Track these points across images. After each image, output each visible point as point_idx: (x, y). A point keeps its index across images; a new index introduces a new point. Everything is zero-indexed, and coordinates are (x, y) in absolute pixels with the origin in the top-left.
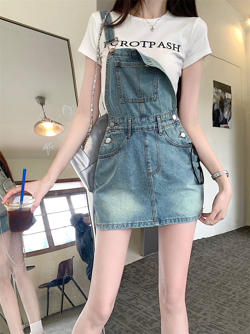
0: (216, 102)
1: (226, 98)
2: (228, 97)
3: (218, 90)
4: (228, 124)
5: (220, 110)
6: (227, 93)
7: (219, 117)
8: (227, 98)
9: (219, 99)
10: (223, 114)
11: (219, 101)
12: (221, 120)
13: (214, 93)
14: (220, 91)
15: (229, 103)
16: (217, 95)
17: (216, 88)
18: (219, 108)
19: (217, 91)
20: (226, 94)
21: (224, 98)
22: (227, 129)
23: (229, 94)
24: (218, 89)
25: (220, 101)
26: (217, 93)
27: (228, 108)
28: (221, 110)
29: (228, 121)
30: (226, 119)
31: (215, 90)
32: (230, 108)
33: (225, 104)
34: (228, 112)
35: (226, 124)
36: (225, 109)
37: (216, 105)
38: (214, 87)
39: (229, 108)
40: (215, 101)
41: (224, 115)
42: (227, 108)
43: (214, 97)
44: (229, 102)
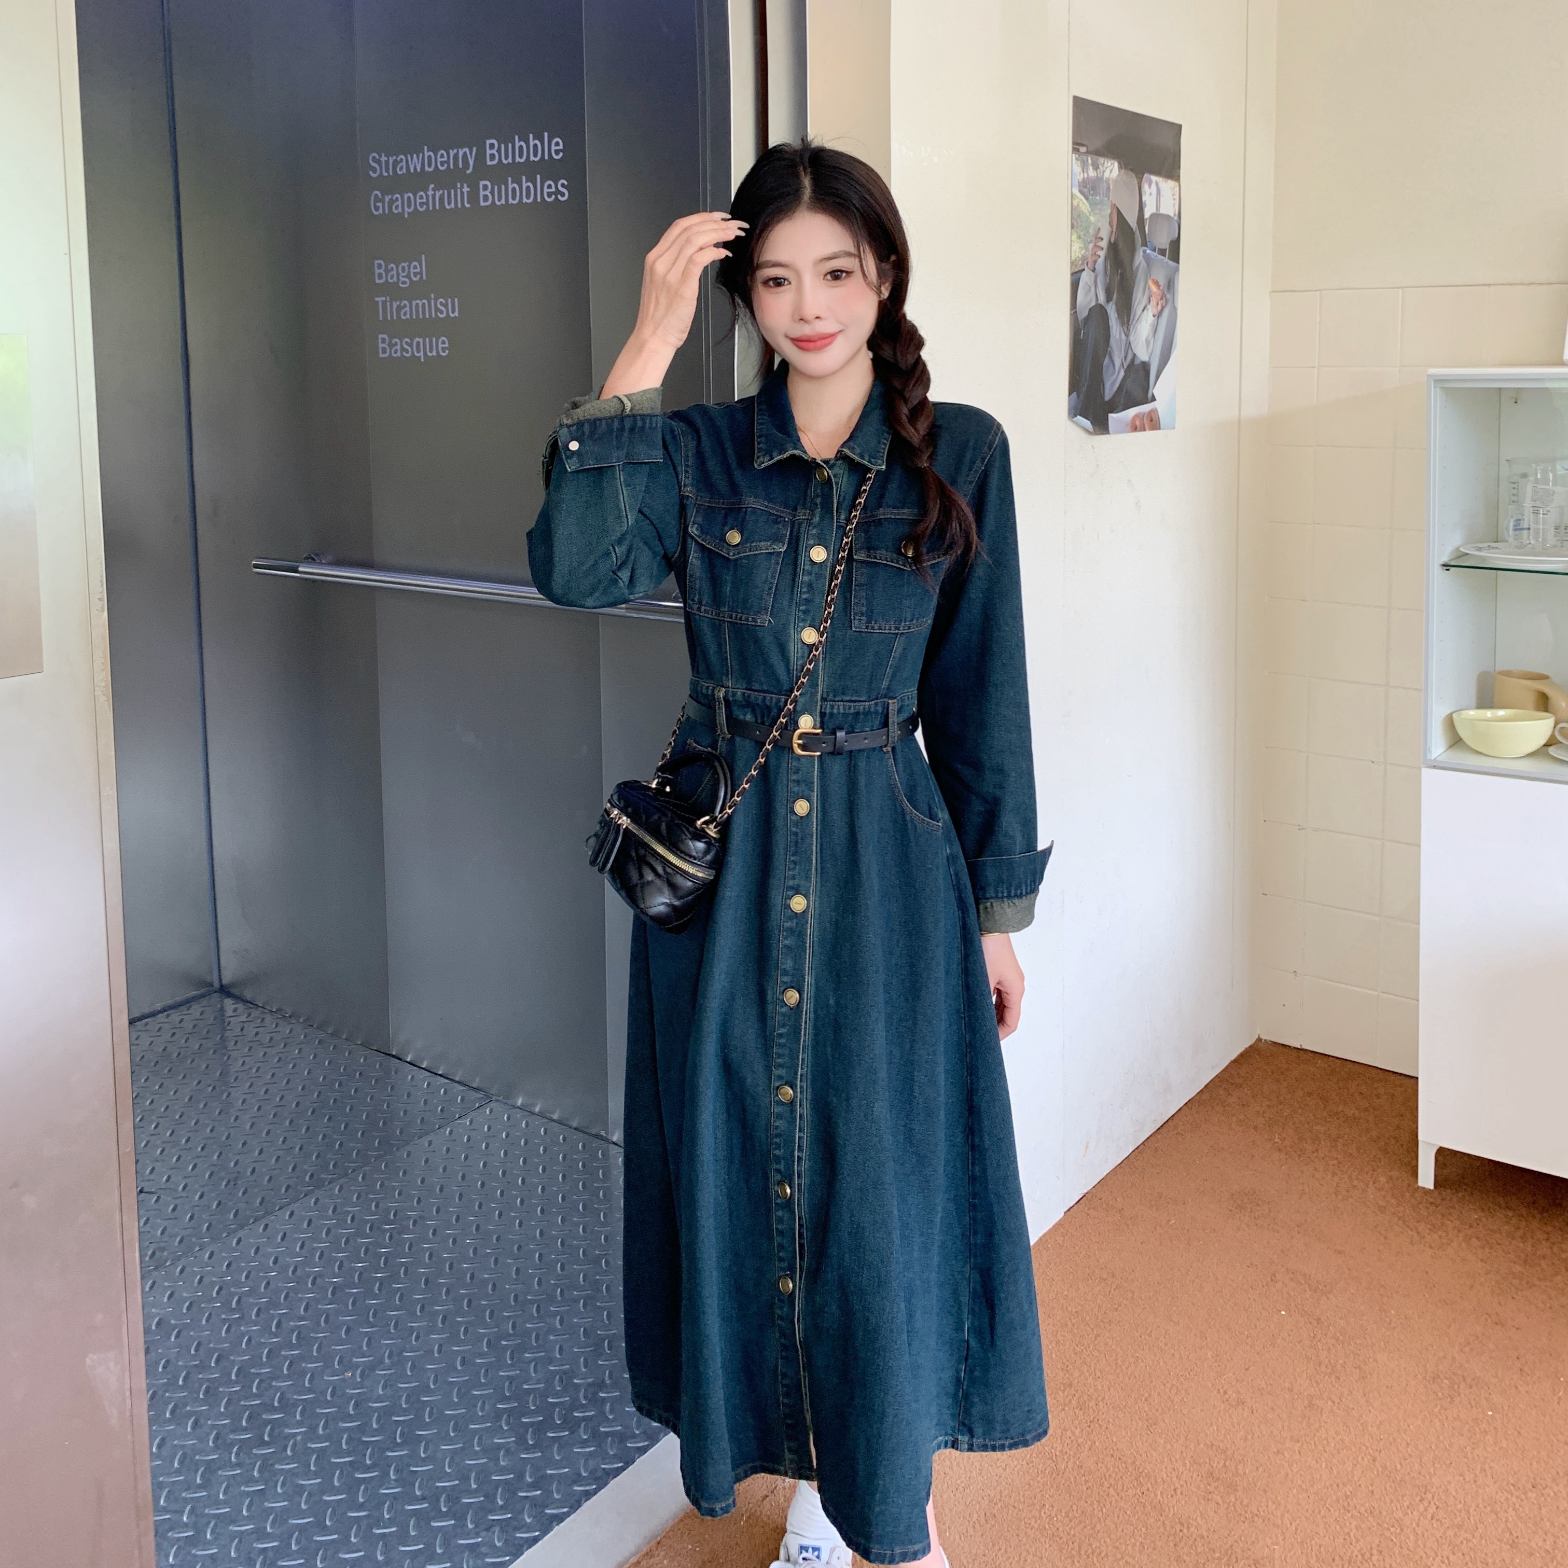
0: (1084, 259)
1: (1147, 215)
2: (1158, 208)
3: (1096, 167)
4: (1154, 399)
5: (1111, 310)
6: (1154, 178)
7: (1107, 360)
8: (1152, 216)
9: (1105, 233)
10: (1127, 335)
11: (1104, 244)
12: (1113, 380)
13: (1073, 196)
14: (1111, 169)
15: (1162, 252)
16: (1093, 205)
17: (1087, 152)
18: (1102, 299)
19: (1092, 173)
20: (1145, 187)
21: (1132, 221)
22: (1149, 434)
23: (1167, 185)
24: (1101, 160)
25: (1113, 248)
26: (1089, 188)
27: (1157, 284)
28: (1117, 310)
29: (1157, 377)
30: (1145, 366)
31: (1077, 168)
32: (1170, 285)
33: (1139, 259)
34: (1158, 316)
35: (1145, 398)
36: (1139, 299)
37: (1086, 277)
38: (1075, 150)
39: (1162, 282)
40: (1078, 250)
41: (1131, 338)
42: (1154, 288)
43: (1076, 221)
44: (1163, 242)
